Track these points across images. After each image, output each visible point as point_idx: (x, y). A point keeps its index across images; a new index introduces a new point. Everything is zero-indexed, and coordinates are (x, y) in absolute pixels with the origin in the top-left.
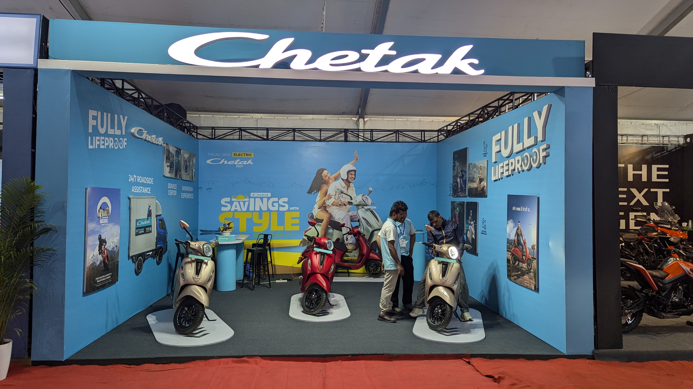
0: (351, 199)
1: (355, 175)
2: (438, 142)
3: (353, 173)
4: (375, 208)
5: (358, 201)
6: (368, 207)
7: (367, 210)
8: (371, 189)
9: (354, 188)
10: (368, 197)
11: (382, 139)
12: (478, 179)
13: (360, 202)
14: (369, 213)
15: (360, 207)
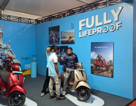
0: (1, 46)
1: (2, 35)
2: (35, 24)
3: (2, 34)
4: (12, 49)
5: (4, 47)
6: (9, 49)
7: (8, 50)
8: (10, 41)
9: (2, 41)
10: (9, 45)
11: (14, 20)
12: (69, 37)
13: (5, 47)
14: (9, 52)
15: (5, 49)
